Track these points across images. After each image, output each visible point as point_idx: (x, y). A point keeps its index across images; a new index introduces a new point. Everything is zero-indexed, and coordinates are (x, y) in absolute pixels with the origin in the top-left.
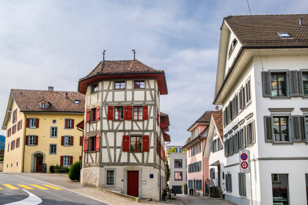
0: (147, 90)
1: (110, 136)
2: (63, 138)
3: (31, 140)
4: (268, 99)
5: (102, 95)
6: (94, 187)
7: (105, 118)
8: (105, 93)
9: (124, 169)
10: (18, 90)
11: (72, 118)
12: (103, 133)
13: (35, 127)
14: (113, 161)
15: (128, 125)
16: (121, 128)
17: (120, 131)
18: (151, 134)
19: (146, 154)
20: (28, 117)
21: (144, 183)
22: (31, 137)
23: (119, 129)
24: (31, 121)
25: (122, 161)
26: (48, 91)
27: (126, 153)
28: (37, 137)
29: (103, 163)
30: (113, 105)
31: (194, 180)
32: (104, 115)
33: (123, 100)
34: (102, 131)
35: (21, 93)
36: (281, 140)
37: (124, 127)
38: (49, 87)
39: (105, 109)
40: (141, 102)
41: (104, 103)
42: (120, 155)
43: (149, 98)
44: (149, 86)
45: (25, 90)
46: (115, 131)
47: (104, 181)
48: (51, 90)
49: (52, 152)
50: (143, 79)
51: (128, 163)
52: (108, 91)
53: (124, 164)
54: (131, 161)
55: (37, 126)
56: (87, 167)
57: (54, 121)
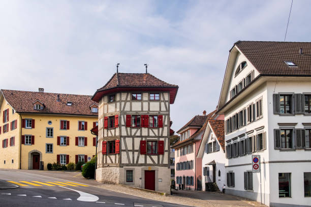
0: (162, 101)
1: (129, 141)
2: (59, 138)
3: (27, 140)
4: (278, 116)
5: (121, 105)
6: (114, 184)
7: (123, 126)
8: (123, 104)
9: (142, 169)
10: (8, 91)
11: (68, 119)
12: (122, 139)
13: (31, 127)
14: (132, 162)
15: (145, 131)
16: (138, 134)
17: (138, 137)
18: (165, 140)
19: (161, 156)
20: (24, 118)
21: (159, 180)
22: (27, 137)
23: (137, 135)
24: (26, 121)
25: (140, 162)
26: (39, 93)
27: (144, 156)
28: (33, 137)
29: (123, 164)
30: (131, 113)
31: (184, 177)
32: (123, 123)
33: (140, 110)
34: (121, 136)
35: (12, 94)
36: (286, 147)
37: (141, 133)
38: (39, 89)
39: (124, 117)
40: (156, 111)
41: (123, 112)
42: (138, 157)
43: (163, 109)
44: (164, 98)
45: (16, 91)
46: (133, 137)
47: (124, 179)
48: (41, 91)
49: (48, 151)
50: (158, 92)
51: (145, 164)
52: (126, 101)
53: (141, 165)
54: (148, 163)
55: (33, 127)
56: (106, 167)
57: (50, 122)
